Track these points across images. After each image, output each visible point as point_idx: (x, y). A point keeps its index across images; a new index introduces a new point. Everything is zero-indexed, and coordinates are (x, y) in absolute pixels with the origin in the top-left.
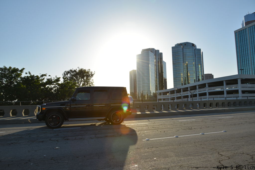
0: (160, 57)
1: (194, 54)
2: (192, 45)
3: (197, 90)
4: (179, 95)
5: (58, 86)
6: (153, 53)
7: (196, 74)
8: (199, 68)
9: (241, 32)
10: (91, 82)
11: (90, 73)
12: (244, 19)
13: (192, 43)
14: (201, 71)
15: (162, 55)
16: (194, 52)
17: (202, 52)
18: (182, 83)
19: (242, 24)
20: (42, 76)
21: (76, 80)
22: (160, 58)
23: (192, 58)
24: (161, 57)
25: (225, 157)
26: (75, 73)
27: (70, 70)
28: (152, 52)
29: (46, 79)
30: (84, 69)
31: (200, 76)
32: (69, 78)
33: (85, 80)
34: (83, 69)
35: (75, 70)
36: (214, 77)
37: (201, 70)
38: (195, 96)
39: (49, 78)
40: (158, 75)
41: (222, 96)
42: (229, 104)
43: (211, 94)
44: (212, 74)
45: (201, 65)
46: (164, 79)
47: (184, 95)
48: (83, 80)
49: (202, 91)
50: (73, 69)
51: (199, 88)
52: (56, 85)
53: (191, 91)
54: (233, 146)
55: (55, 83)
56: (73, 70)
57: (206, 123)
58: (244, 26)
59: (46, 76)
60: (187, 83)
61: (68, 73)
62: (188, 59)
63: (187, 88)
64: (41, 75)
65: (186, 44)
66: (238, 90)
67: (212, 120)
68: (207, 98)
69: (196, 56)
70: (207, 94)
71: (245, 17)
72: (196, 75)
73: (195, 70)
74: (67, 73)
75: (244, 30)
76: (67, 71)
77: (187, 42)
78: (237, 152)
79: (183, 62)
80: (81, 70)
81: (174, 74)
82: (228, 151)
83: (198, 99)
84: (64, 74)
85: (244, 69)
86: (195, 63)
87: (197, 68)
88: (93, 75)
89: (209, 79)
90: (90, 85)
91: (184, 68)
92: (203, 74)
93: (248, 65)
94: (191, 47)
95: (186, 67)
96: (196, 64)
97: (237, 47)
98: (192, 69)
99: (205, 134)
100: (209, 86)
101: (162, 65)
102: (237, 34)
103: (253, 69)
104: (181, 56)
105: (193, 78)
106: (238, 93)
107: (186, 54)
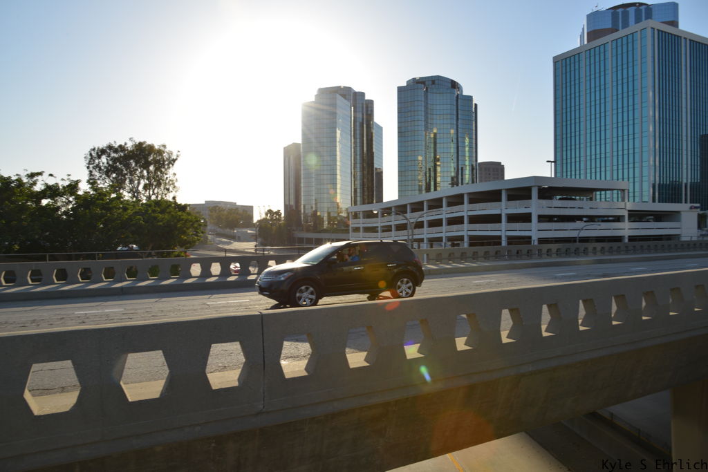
0: (367, 111)
1: (455, 107)
2: (450, 85)
3: (444, 210)
4: (401, 220)
6: (349, 100)
7: (456, 164)
8: (466, 147)
9: (568, 59)
10: (168, 179)
11: (166, 156)
12: (585, 22)
13: (452, 81)
14: (470, 157)
15: (372, 108)
16: (455, 103)
18: (419, 185)
19: (580, 37)
21: (126, 174)
22: (367, 114)
23: (449, 121)
24: (369, 112)
26: (122, 154)
27: (107, 146)
28: (344, 96)
30: (149, 142)
31: (468, 168)
32: (105, 167)
33: (150, 172)
34: (145, 142)
35: (123, 144)
37: (470, 152)
40: (358, 161)
41: (497, 225)
43: (474, 220)
44: (500, 163)
46: (375, 171)
47: (413, 221)
48: (145, 173)
49: (455, 212)
50: (115, 142)
56: (116, 146)
58: (586, 43)
60: (432, 188)
61: (102, 155)
62: (438, 122)
65: (436, 82)
66: (530, 214)
68: (466, 230)
69: (460, 117)
70: (466, 220)
71: (589, 16)
72: (458, 166)
73: (456, 151)
74: (97, 153)
75: (577, 56)
76: (99, 148)
77: (438, 76)
79: (427, 128)
80: (141, 144)
81: (400, 161)
84: (90, 157)
86: (457, 133)
87: (459, 147)
88: (174, 160)
89: (486, 181)
90: (167, 187)
91: (427, 147)
92: (474, 164)
94: (449, 91)
95: (432, 146)
96: (457, 137)
97: (558, 100)
98: (447, 150)
100: (472, 201)
101: (372, 133)
102: (559, 65)
103: (588, 158)
104: (420, 112)
105: (449, 174)
106: (530, 221)
107: (433, 109)
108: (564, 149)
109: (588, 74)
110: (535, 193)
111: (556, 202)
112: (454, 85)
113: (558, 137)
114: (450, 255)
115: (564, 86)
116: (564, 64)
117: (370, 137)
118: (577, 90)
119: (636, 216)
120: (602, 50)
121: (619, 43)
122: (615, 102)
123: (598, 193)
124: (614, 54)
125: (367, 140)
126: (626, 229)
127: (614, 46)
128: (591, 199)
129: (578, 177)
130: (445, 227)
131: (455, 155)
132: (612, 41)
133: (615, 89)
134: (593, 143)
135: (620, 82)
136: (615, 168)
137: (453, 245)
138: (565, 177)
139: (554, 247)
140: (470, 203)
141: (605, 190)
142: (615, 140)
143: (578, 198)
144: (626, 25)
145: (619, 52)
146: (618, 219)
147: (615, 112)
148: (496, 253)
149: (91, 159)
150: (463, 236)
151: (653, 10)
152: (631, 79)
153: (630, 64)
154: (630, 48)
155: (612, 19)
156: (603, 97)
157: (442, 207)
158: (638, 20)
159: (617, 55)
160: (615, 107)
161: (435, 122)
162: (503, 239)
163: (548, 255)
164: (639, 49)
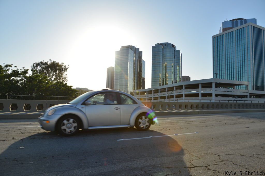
0: (140, 55)
1: (174, 54)
3: (174, 92)
4: (156, 95)
5: (25, 79)
6: (133, 51)
8: (177, 70)
9: (218, 37)
10: (64, 77)
11: (63, 67)
12: (222, 25)
13: (172, 44)
14: (179, 73)
15: (142, 54)
16: (174, 53)
17: (181, 54)
18: (160, 83)
19: (220, 30)
20: (7, 66)
21: (47, 74)
22: (140, 57)
23: (171, 59)
24: (141, 56)
25: (196, 157)
26: (46, 66)
27: (40, 62)
28: (131, 49)
29: (11, 70)
30: (57, 62)
31: (178, 77)
32: (39, 70)
33: (57, 74)
34: (55, 62)
35: (47, 62)
36: (191, 80)
37: (179, 71)
38: (172, 97)
39: (15, 69)
40: (136, 74)
41: (197, 98)
42: (203, 106)
43: (187, 96)
44: (189, 76)
45: (179, 66)
46: (142, 78)
47: (161, 96)
48: (55, 73)
49: (179, 92)
50: (44, 61)
51: (177, 89)
52: (23, 78)
53: (168, 92)
54: (203, 146)
55: (21, 76)
56: (44, 63)
57: (180, 125)
58: (222, 32)
59: (11, 66)
60: (165, 84)
61: (38, 66)
62: (167, 60)
63: (165, 89)
64: (5, 65)
65: (167, 45)
66: (212, 93)
67: (186, 121)
68: (183, 100)
69: (175, 57)
70: (184, 96)
71: (223, 23)
72: (174, 76)
74: (36, 65)
75: (222, 36)
76: (37, 63)
77: (167, 43)
78: (206, 152)
79: (162, 63)
80: (54, 62)
81: (152, 74)
82: (199, 151)
83: (174, 100)
84: (33, 66)
85: (219, 73)
86: (174, 64)
87: (175, 70)
88: (67, 69)
90: (63, 79)
91: (163, 69)
92: (181, 76)
93: (222, 70)
94: (171, 48)
95: (165, 68)
96: (174, 66)
97: (214, 52)
98: (171, 70)
99: (178, 135)
101: (141, 64)
102: (215, 39)
104: (160, 56)
105: (171, 80)
106: (212, 96)
107: (165, 55)
108: (217, 70)
109: (226, 42)
110: (214, 85)
112: (173, 46)
115: (217, 47)
117: (140, 65)
118: (222, 48)
120: (232, 34)
121: (238, 31)
122: (237, 53)
124: (236, 35)
125: (139, 66)
126: (249, 100)
127: (236, 32)
128: (234, 89)
131: (174, 72)
132: (235, 30)
133: (237, 48)
134: (228, 69)
135: (239, 46)
140: (185, 89)
142: (237, 67)
143: (229, 88)
145: (238, 34)
146: (246, 97)
147: (237, 57)
149: (34, 67)
151: (247, 21)
152: (243, 44)
153: (243, 39)
154: (243, 33)
155: (232, 24)
156: (232, 51)
159: (237, 36)
160: (237, 55)
161: (166, 59)
164: (246, 33)
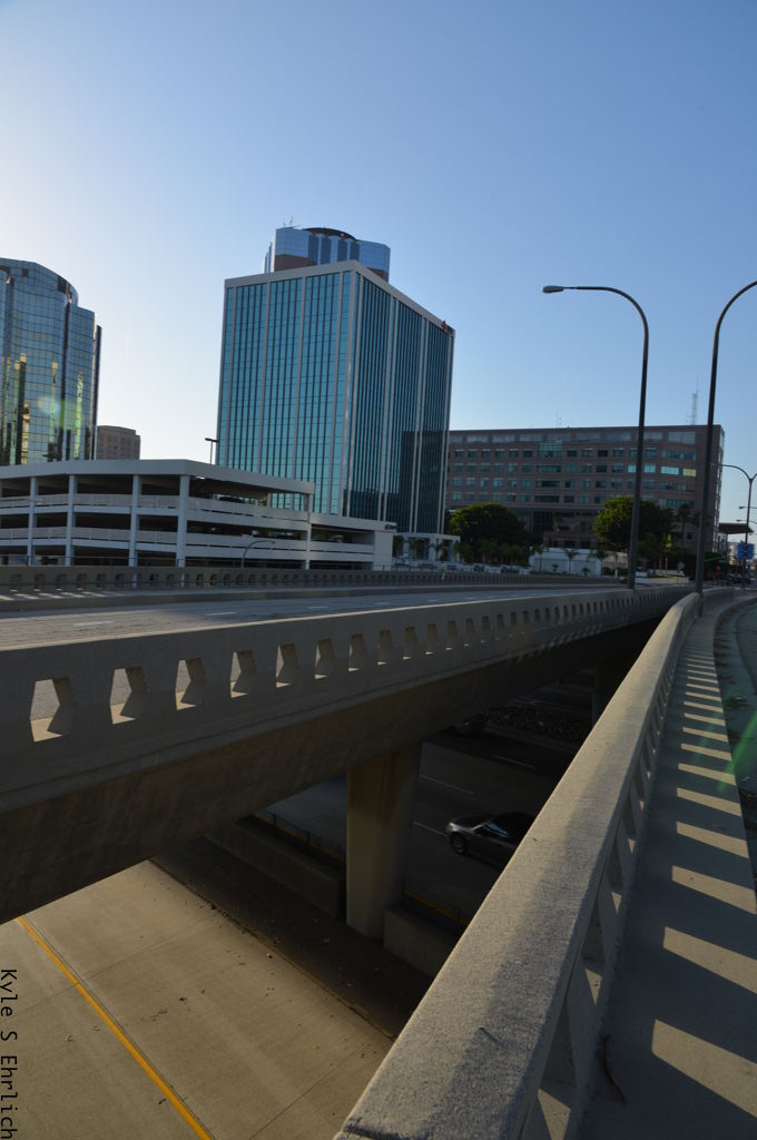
1: (62, 325)
2: (56, 285)
3: (32, 500)
7: (58, 423)
8: (77, 397)
9: (246, 290)
12: (273, 240)
13: (60, 278)
14: (85, 412)
16: (63, 318)
19: (266, 259)
23: (50, 347)
31: (79, 432)
44: (134, 431)
58: (272, 270)
60: (13, 459)
62: (30, 344)
65: (31, 274)
66: (177, 518)
68: (69, 537)
69: (69, 341)
70: (70, 520)
71: (278, 231)
75: (258, 287)
79: (7, 353)
83: (28, 537)
86: (63, 370)
89: (108, 458)
91: (5, 384)
92: (91, 427)
93: (251, 422)
94: (53, 294)
95: (17, 384)
96: (63, 376)
97: (227, 349)
98: (44, 394)
100: (81, 489)
102: (233, 293)
103: (265, 442)
105: (45, 437)
106: (175, 530)
107: (22, 321)
108: (233, 423)
109: (272, 318)
110: (184, 486)
111: (215, 503)
112: (63, 286)
113: (225, 404)
114: (37, 578)
115: (238, 327)
116: (240, 294)
118: (256, 338)
119: (323, 533)
120: (293, 287)
121: (316, 284)
122: (304, 367)
123: (275, 495)
124: (308, 296)
126: (309, 551)
127: (309, 285)
128: (265, 503)
129: (248, 468)
130: (31, 529)
132: (307, 278)
133: (306, 347)
134: (273, 422)
135: (313, 339)
136: (299, 461)
137: (46, 561)
138: (230, 466)
139: (208, 571)
140: (79, 492)
141: (285, 492)
142: (301, 421)
143: (247, 499)
144: (326, 260)
145: (315, 296)
146: (299, 535)
147: (304, 380)
148: (117, 577)
150: (64, 547)
151: (361, 248)
152: (327, 338)
153: (328, 318)
154: (329, 294)
155: (310, 246)
156: (289, 355)
157: (28, 494)
158: (341, 258)
159: (312, 299)
161: (24, 342)
162: (132, 554)
163: (197, 584)
164: (340, 297)
